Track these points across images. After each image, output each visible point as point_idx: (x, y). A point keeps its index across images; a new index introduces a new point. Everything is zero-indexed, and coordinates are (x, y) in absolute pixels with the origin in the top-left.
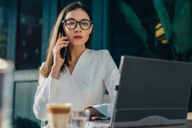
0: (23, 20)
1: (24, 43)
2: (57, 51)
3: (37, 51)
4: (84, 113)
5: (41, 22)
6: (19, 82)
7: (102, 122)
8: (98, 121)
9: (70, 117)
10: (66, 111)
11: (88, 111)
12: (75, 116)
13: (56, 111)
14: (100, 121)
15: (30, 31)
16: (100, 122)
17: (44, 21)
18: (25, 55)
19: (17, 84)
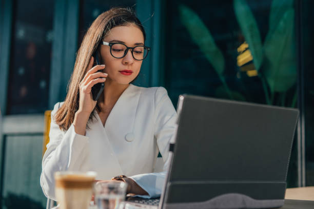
0: (21, 33)
1: (21, 71)
2: (87, 88)
3: (43, 84)
4: (117, 188)
5: (51, 36)
6: (13, 135)
7: (146, 203)
8: (140, 202)
9: (94, 194)
10: (88, 184)
11: (123, 185)
12: (102, 193)
13: (70, 184)
14: (144, 201)
15: (31, 52)
16: (143, 203)
17: (55, 36)
18: (23, 91)
19: (9, 139)
